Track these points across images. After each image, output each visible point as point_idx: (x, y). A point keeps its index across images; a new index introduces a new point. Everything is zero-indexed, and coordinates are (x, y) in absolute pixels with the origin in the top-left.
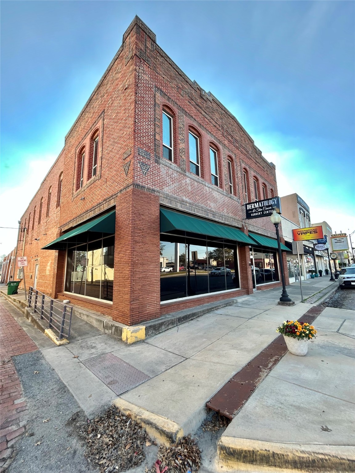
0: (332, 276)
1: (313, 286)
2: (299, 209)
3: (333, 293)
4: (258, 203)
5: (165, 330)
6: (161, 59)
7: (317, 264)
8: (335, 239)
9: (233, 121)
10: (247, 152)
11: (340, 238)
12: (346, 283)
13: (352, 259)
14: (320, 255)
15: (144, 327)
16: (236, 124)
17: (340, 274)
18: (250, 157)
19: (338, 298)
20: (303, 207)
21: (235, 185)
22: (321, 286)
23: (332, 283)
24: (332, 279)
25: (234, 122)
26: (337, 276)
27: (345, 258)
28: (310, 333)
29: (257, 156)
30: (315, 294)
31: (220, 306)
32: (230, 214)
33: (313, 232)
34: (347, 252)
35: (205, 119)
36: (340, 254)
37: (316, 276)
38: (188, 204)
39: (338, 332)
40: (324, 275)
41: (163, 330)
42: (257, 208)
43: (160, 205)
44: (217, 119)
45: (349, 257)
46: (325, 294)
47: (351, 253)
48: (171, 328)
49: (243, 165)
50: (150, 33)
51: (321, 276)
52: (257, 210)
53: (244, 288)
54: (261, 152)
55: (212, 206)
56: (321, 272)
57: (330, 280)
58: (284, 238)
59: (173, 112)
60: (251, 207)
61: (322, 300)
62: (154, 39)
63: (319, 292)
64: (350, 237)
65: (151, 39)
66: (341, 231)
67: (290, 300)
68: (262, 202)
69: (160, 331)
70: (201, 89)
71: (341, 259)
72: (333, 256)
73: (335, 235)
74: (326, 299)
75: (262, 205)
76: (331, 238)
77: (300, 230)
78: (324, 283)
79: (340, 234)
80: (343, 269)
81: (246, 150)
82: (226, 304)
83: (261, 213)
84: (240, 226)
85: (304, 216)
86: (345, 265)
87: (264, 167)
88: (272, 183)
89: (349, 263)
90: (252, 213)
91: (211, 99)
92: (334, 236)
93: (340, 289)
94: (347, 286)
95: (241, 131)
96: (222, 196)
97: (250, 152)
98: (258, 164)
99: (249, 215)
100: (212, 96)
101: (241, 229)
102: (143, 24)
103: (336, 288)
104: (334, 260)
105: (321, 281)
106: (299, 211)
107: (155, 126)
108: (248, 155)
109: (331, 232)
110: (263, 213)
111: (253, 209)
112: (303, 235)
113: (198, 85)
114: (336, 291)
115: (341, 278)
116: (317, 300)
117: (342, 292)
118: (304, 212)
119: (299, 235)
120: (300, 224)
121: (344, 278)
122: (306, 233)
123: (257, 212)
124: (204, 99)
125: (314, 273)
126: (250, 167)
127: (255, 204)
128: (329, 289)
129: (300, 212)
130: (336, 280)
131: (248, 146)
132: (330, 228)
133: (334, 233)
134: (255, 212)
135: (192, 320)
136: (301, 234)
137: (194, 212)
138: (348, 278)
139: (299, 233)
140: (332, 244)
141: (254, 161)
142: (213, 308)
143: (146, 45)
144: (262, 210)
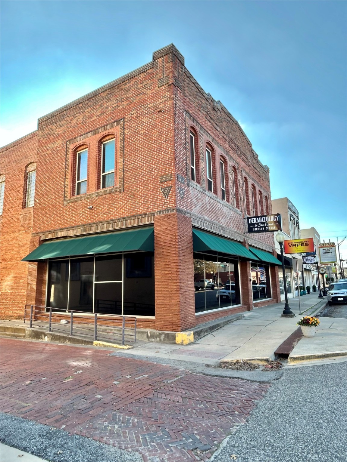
0: (320, 293)
1: (304, 303)
2: (289, 216)
3: (323, 309)
4: (260, 218)
5: (203, 336)
6: (187, 81)
7: (305, 279)
8: (323, 249)
9: (236, 126)
10: (247, 158)
11: (328, 248)
12: (334, 299)
13: (339, 274)
14: (308, 268)
15: (192, 332)
16: (238, 130)
17: (329, 290)
18: (249, 163)
19: (328, 312)
20: (293, 213)
21: (238, 196)
22: (311, 303)
23: (320, 300)
24: (320, 297)
25: (237, 128)
26: (325, 293)
27: (333, 272)
28: (317, 322)
29: (254, 161)
30: (308, 310)
31: (233, 319)
32: (235, 229)
33: (305, 245)
34: (335, 265)
35: (217, 132)
36: (328, 268)
37: (304, 294)
38: (207, 223)
39: (329, 328)
40: (312, 292)
41: (202, 336)
42: (259, 223)
43: (193, 226)
44: (225, 128)
45: (336, 272)
46: (317, 309)
47: (339, 266)
48: (206, 335)
49: (244, 174)
50: (180, 57)
51: (309, 293)
52: (259, 225)
53: (244, 304)
54: (258, 156)
55: (223, 222)
56: (308, 288)
57: (319, 297)
58: (276, 250)
59: (195, 132)
60: (253, 222)
61: (315, 314)
62: (183, 63)
63: (311, 308)
64: (338, 246)
65: (181, 63)
66: (329, 240)
67: (291, 312)
68: (265, 218)
69: (201, 337)
70: (213, 100)
71: (329, 273)
72: (322, 271)
73: (323, 244)
74: (318, 313)
75: (264, 221)
76: (319, 247)
77: (291, 242)
78: (313, 299)
79: (328, 243)
80: (332, 285)
81: (245, 156)
82: (237, 318)
83: (263, 228)
84: (242, 241)
85: (294, 224)
86: (332, 280)
87: (260, 172)
88: (267, 190)
89: (337, 278)
90: (255, 228)
91: (220, 108)
92: (323, 246)
93: (328, 305)
94: (334, 302)
95: (242, 136)
96: (229, 210)
97: (249, 158)
98: (255, 170)
99: (251, 229)
100: (221, 105)
101: (243, 243)
102: (177, 51)
103: (325, 305)
104: (323, 274)
105: (310, 299)
106: (289, 218)
107: (186, 150)
108: (248, 162)
109: (319, 241)
110: (265, 228)
111: (255, 223)
112: (294, 247)
113: (211, 97)
114: (325, 307)
115: (330, 294)
116: (310, 313)
117: (330, 308)
118: (294, 219)
119: (290, 246)
120: (290, 233)
121: (332, 294)
122: (297, 245)
123: (259, 227)
124: (215, 110)
125: (304, 290)
126: (249, 175)
127: (257, 218)
128: (319, 305)
129: (291, 219)
130: (324, 297)
131: (247, 151)
132: (319, 236)
133: (322, 242)
134: (257, 227)
135: (217, 329)
136: (292, 245)
137: (211, 230)
138: (335, 294)
139: (290, 245)
140: (320, 255)
141: (252, 167)
142: (229, 321)
143: (178, 71)
144: (264, 225)
